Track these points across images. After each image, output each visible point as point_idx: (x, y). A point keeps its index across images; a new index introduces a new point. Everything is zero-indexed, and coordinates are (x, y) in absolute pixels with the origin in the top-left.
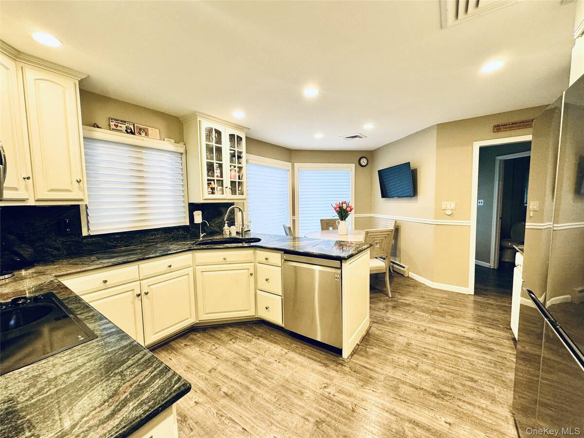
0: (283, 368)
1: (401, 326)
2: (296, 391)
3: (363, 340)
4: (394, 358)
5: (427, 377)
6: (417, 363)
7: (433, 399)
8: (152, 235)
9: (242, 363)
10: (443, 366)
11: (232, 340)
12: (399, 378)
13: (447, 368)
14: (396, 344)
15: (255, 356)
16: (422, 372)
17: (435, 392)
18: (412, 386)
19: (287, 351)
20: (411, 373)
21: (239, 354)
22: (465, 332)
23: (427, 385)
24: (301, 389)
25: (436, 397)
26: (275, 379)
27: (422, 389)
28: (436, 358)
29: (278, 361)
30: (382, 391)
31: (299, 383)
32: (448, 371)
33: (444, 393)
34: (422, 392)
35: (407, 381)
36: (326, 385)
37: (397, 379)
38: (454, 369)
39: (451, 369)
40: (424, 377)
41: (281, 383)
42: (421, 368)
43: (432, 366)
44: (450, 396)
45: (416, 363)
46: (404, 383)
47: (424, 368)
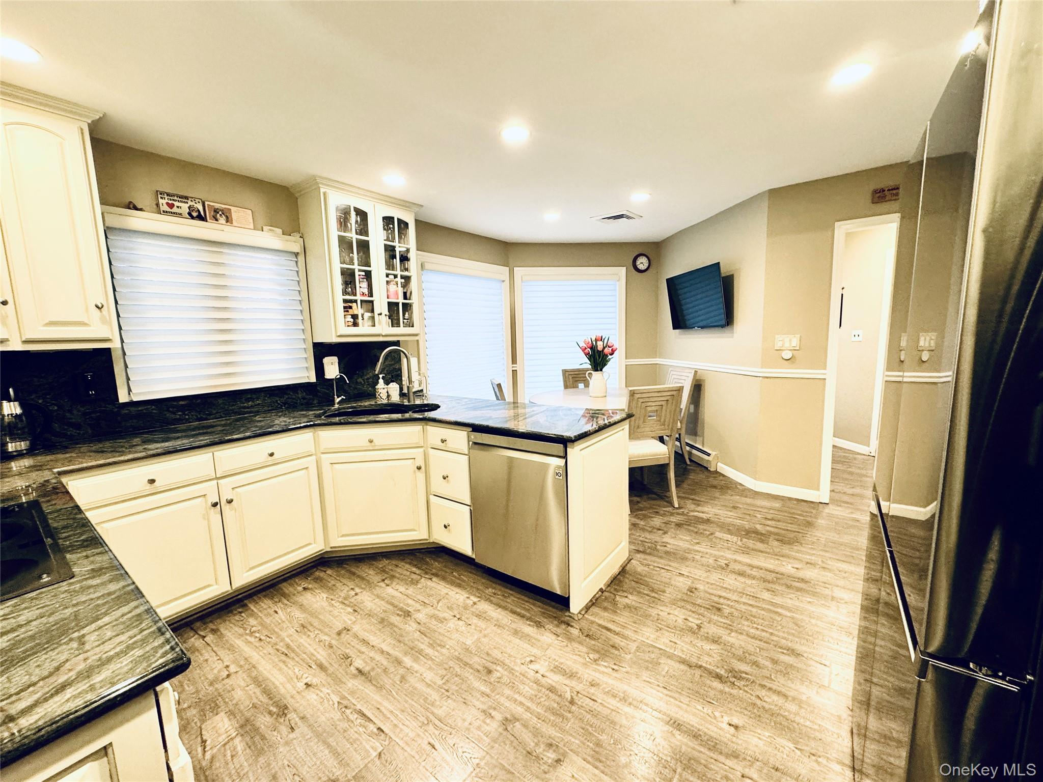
0: (463, 628)
1: (684, 559)
2: (479, 668)
3: (612, 582)
4: (660, 613)
5: (714, 647)
6: (700, 621)
7: (716, 684)
8: (248, 400)
9: (395, 619)
10: (746, 628)
11: (386, 581)
12: (663, 648)
13: (752, 631)
14: (668, 590)
15: (420, 608)
16: (707, 638)
17: (722, 672)
18: (683, 662)
19: (476, 600)
20: (687, 640)
21: (392, 604)
22: (797, 569)
23: (710, 660)
24: (489, 665)
25: (722, 682)
26: (447, 647)
27: (700, 667)
28: (736, 614)
29: (458, 616)
30: (628, 669)
31: (488, 654)
32: (753, 638)
33: (737, 675)
34: (698, 672)
35: (675, 653)
36: (533, 659)
37: (661, 649)
38: (764, 634)
39: (758, 632)
40: (707, 646)
41: (457, 653)
42: (705, 630)
43: (726, 628)
44: (747, 680)
45: (698, 622)
46: (670, 657)
47: (711, 632)
